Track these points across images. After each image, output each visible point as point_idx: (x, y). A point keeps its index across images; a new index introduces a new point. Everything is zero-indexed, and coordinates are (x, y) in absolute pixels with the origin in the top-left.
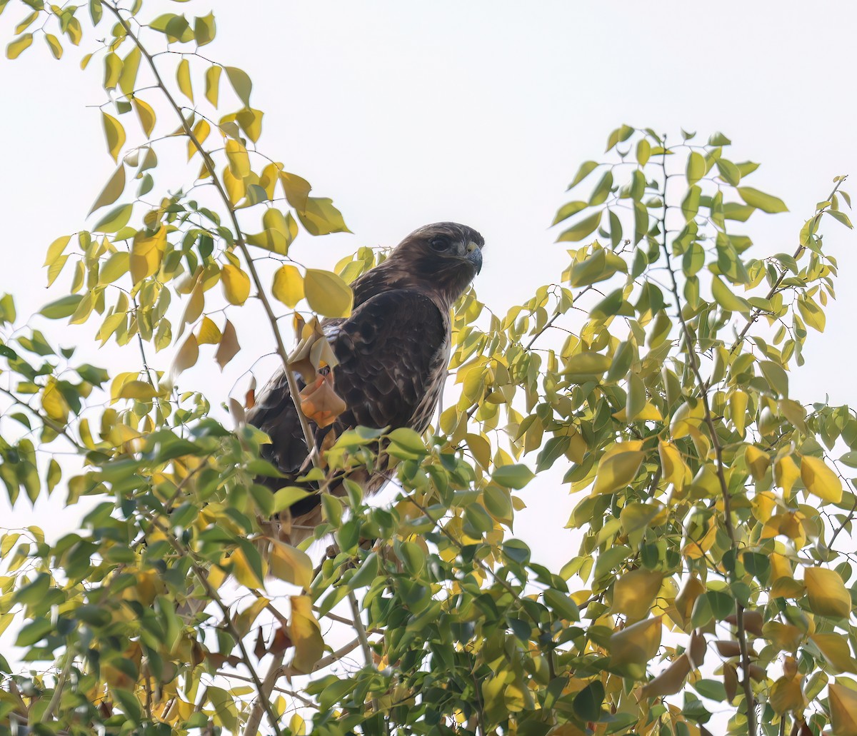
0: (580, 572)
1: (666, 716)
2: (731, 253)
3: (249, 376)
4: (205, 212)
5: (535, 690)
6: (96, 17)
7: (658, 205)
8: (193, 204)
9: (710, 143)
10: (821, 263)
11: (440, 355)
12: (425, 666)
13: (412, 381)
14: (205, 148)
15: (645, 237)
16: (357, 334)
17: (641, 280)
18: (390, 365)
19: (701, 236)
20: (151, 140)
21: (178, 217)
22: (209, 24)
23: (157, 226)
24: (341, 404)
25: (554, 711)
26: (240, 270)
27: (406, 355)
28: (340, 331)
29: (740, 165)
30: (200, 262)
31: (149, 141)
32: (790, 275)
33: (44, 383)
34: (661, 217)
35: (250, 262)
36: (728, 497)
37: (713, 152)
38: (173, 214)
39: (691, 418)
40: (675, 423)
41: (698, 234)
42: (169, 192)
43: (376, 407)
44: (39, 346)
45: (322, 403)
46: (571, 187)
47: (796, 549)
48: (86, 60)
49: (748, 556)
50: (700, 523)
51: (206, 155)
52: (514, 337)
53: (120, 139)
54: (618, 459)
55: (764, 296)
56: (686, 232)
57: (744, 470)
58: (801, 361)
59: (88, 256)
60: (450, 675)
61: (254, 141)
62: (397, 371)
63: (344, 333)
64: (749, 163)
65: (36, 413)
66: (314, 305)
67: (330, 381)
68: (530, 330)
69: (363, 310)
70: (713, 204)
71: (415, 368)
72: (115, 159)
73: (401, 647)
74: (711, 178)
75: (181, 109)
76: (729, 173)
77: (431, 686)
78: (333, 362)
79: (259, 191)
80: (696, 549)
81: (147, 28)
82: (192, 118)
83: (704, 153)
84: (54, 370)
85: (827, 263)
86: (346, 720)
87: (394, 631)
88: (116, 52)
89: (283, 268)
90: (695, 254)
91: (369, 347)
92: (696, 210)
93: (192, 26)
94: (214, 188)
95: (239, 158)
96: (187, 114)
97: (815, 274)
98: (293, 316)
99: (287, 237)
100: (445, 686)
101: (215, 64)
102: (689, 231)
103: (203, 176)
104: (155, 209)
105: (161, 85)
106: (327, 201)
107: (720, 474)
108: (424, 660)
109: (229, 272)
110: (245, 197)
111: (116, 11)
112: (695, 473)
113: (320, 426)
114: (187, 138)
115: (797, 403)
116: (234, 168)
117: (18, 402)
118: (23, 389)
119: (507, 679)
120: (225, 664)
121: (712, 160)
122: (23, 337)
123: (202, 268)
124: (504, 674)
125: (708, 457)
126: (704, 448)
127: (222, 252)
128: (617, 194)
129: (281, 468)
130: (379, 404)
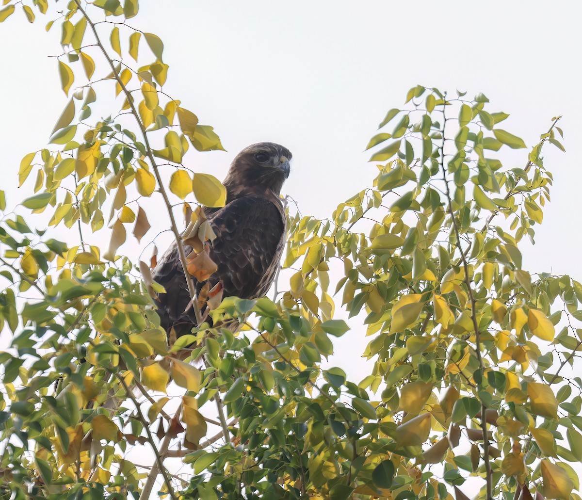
2: (488, 171)
3: (153, 245)
4: (126, 132)
7: (439, 137)
8: (118, 127)
9: (475, 100)
10: (542, 176)
11: (282, 242)
13: (260, 259)
14: (128, 87)
15: (429, 158)
16: (223, 226)
17: (425, 186)
18: (245, 247)
19: (468, 158)
20: (92, 81)
21: (108, 135)
22: (134, 3)
23: (93, 141)
24: (215, 266)
25: (356, 478)
26: (148, 173)
27: (256, 241)
28: (212, 223)
29: (494, 115)
30: (122, 167)
31: (90, 82)
33: (23, 251)
34: (440, 146)
35: (155, 167)
36: (478, 333)
37: (477, 106)
38: (105, 133)
39: (455, 280)
40: (444, 283)
41: (466, 158)
42: (102, 118)
43: (235, 276)
44: (21, 226)
45: (201, 265)
46: (381, 126)
48: (50, 25)
49: (491, 374)
50: (458, 351)
51: (128, 93)
52: (339, 224)
53: (71, 80)
54: (405, 309)
55: (503, 198)
56: (457, 157)
57: (490, 316)
59: (46, 166)
60: (282, 450)
61: (161, 85)
62: (250, 252)
63: (214, 225)
64: (502, 113)
65: (17, 271)
66: (198, 197)
67: (207, 250)
70: (476, 139)
71: (263, 250)
72: (67, 93)
73: (250, 430)
74: (476, 122)
75: (112, 61)
76: (487, 120)
77: (269, 458)
79: (163, 120)
80: (455, 367)
81: (92, 4)
82: (119, 67)
83: (471, 106)
84: (30, 243)
85: (546, 176)
87: (245, 419)
88: (69, 20)
89: (178, 171)
90: (462, 170)
91: (231, 235)
92: (465, 142)
93: (122, 5)
94: (133, 116)
95: (151, 95)
96: (116, 64)
97: (537, 184)
98: (183, 205)
99: (180, 151)
100: (278, 458)
101: (137, 31)
102: (460, 156)
103: (125, 108)
104: (92, 129)
105: (99, 44)
106: (210, 128)
107: (473, 318)
109: (141, 173)
110: (154, 123)
113: (199, 281)
114: (116, 81)
115: (527, 273)
116: (147, 102)
117: (5, 264)
118: (8, 255)
119: (325, 456)
120: (136, 442)
121: (476, 111)
122: (10, 220)
123: (123, 171)
124: (323, 454)
125: (466, 306)
126: (464, 300)
127: (137, 160)
128: (412, 129)
129: (170, 317)
130: (237, 274)
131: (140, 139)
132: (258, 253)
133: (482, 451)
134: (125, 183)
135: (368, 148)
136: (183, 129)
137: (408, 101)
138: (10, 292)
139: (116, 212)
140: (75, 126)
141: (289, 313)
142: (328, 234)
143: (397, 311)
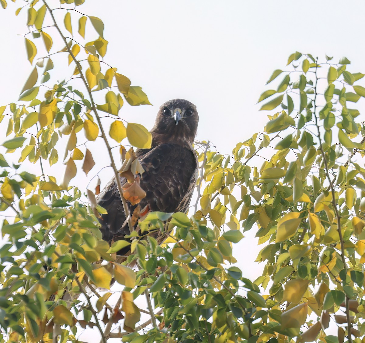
2: (349, 118)
3: (97, 178)
4: (77, 92)
7: (312, 93)
8: (70, 88)
9: (340, 63)
11: (194, 176)
13: (178, 188)
14: (77, 58)
15: (305, 109)
16: (150, 163)
17: (302, 130)
18: (167, 179)
19: (334, 109)
20: (50, 53)
21: (62, 94)
23: (51, 99)
24: (144, 193)
26: (93, 123)
27: (175, 175)
29: (354, 74)
30: (73, 119)
31: (49, 54)
34: (313, 99)
35: (98, 118)
36: (343, 242)
37: (341, 67)
38: (60, 92)
39: (325, 201)
40: (316, 204)
41: (332, 108)
42: (58, 81)
43: (159, 201)
45: (134, 192)
46: (268, 82)
48: (18, 11)
49: (353, 273)
50: (328, 255)
51: (78, 63)
52: (237, 158)
53: (34, 52)
54: (287, 223)
56: (326, 107)
57: (352, 229)
59: (15, 116)
60: (196, 332)
61: (102, 57)
62: (170, 183)
64: (360, 73)
66: (131, 141)
69: (153, 152)
70: (340, 93)
72: (31, 63)
73: (172, 318)
74: (340, 80)
75: (65, 38)
76: (349, 78)
77: (186, 338)
79: (104, 83)
80: (326, 268)
82: (71, 43)
83: (337, 68)
87: (168, 309)
88: (34, 7)
89: (115, 122)
90: (330, 118)
91: (156, 170)
92: (332, 96)
94: (81, 80)
95: (95, 64)
96: (68, 41)
98: (120, 147)
99: (118, 106)
101: (84, 16)
102: (328, 107)
103: (76, 74)
104: (51, 90)
105: (56, 25)
106: (139, 88)
107: (339, 231)
109: (88, 123)
110: (97, 85)
112: (326, 229)
113: (132, 205)
114: (68, 53)
116: (92, 69)
119: (227, 336)
120: (87, 326)
121: (340, 71)
123: (74, 122)
124: (226, 334)
125: (333, 221)
126: (332, 217)
127: (85, 113)
128: (292, 86)
129: (111, 231)
130: (161, 199)
131: (87, 97)
132: (177, 184)
134: (76, 131)
135: (259, 101)
136: (120, 89)
137: (289, 64)
139: (69, 152)
140: (38, 88)
141: (198, 224)
142: (229, 166)
143: (281, 225)
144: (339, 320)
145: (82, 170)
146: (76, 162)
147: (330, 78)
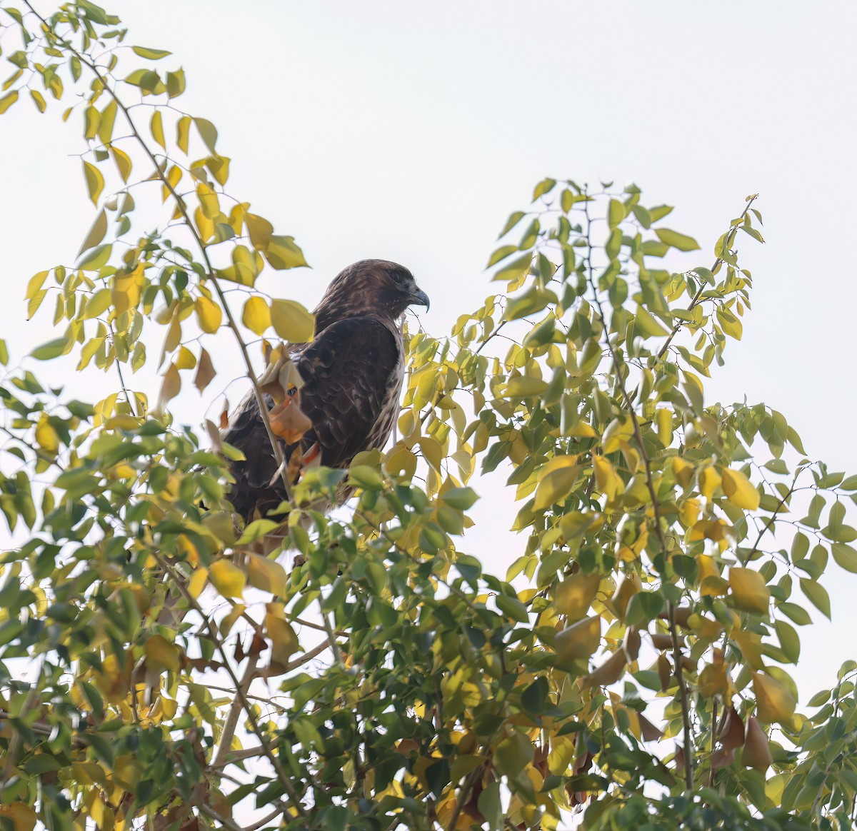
0: (526, 570)
1: (608, 704)
2: (653, 286)
3: (223, 398)
4: (178, 250)
5: (488, 682)
6: (76, 74)
7: (583, 245)
8: (168, 243)
9: (626, 192)
10: (737, 276)
11: (395, 375)
12: (388, 664)
13: (369, 401)
14: (178, 191)
15: (572, 274)
16: (317, 359)
18: (348, 386)
19: (624, 271)
21: (154, 255)
22: (179, 77)
23: (135, 264)
24: (307, 422)
25: (507, 703)
26: (212, 302)
27: (362, 377)
28: (302, 357)
29: (654, 209)
30: (175, 295)
31: (127, 186)
32: (708, 287)
33: (36, 419)
34: (586, 256)
35: (221, 294)
36: (657, 505)
37: (631, 199)
38: (150, 252)
39: (621, 433)
40: (608, 438)
41: (622, 270)
42: (145, 233)
43: (336, 425)
44: (31, 385)
45: (289, 422)
46: (501, 236)
47: (720, 551)
48: (68, 113)
49: (677, 558)
50: (632, 529)
51: (179, 198)
52: (463, 343)
53: (100, 186)
55: (686, 308)
56: (610, 269)
57: (671, 479)
58: (721, 362)
60: (410, 670)
61: (222, 184)
62: (354, 392)
63: (305, 358)
64: (665, 206)
65: (30, 446)
66: (280, 332)
67: (296, 401)
68: (478, 337)
69: (322, 337)
70: (631, 242)
71: (371, 388)
72: (95, 203)
73: (364, 647)
74: (630, 221)
75: (154, 156)
76: (645, 218)
77: (393, 682)
78: (300, 383)
79: (226, 231)
80: (629, 552)
81: (123, 83)
82: (165, 164)
83: (622, 200)
84: (44, 406)
85: (743, 276)
86: (318, 714)
87: (357, 633)
88: (94, 105)
89: (251, 299)
90: (619, 287)
91: (328, 371)
92: (619, 249)
93: (164, 80)
94: (187, 227)
95: (209, 199)
96: (160, 160)
97: (731, 286)
98: (261, 342)
99: (254, 271)
100: (406, 680)
101: (185, 115)
102: (613, 268)
103: (176, 217)
104: (133, 248)
105: (136, 135)
106: (289, 239)
107: (649, 484)
108: (387, 657)
109: (202, 303)
110: (214, 234)
111: (93, 68)
112: (626, 482)
113: (288, 443)
114: (161, 183)
116: (205, 209)
117: (14, 437)
118: (17, 425)
119: (463, 676)
120: (207, 669)
121: (629, 207)
122: (16, 378)
123: (177, 301)
124: (460, 673)
125: (637, 468)
126: (634, 461)
127: (196, 285)
128: (546, 236)
129: (250, 484)
130: (339, 422)
131: (198, 258)
132: (366, 393)
133: (672, 662)
134: (181, 316)
135: (489, 266)
136: (253, 243)
137: (535, 199)
138: (22, 476)
139: (168, 355)
140: (110, 246)
141: (395, 482)
142: (451, 358)
143: (545, 478)
144: (660, 643)
145: (194, 385)
146: (183, 373)
147: (612, 220)
